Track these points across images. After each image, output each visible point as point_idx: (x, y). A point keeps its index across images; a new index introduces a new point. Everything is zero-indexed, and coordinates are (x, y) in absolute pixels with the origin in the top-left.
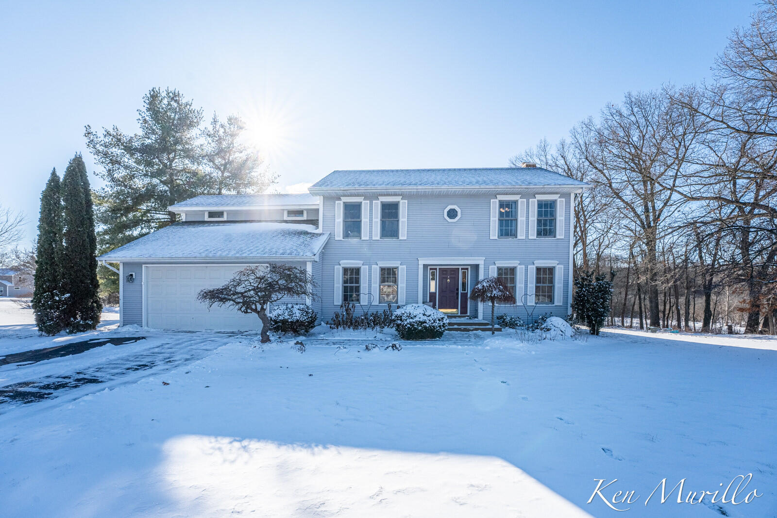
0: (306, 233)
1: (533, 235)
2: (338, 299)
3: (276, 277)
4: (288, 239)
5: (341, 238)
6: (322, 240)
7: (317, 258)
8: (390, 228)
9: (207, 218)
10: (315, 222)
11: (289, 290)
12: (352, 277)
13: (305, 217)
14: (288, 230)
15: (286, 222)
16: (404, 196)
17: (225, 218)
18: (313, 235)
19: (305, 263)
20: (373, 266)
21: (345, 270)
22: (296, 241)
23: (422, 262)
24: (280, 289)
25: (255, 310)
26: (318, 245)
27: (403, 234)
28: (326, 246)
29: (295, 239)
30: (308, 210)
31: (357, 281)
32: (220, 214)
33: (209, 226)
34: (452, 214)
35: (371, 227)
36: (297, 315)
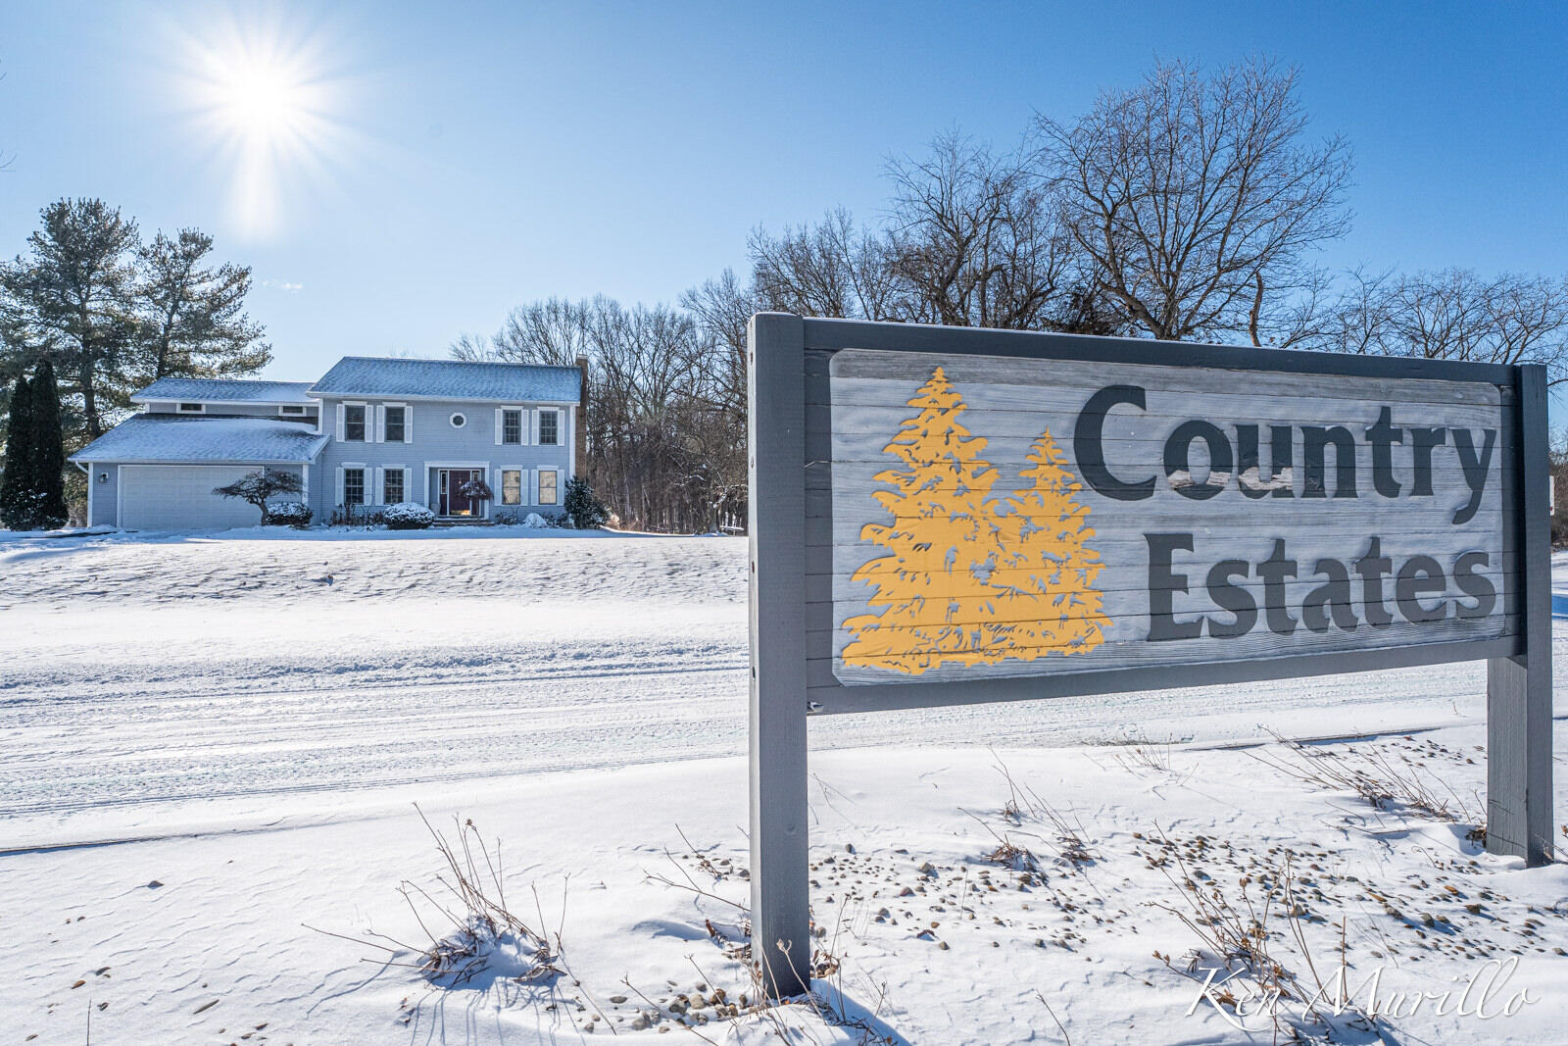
0: (303, 434)
1: (536, 442)
2: (340, 498)
3: (273, 479)
4: (284, 441)
5: (343, 440)
6: (322, 442)
7: (313, 462)
8: (395, 431)
9: (179, 411)
10: (312, 420)
11: (283, 488)
12: (354, 478)
13: (304, 414)
14: (284, 430)
15: (281, 418)
16: (409, 403)
17: (204, 411)
18: (312, 437)
19: (301, 466)
20: (378, 469)
21: (348, 472)
22: (293, 443)
23: (428, 465)
24: (277, 488)
25: (257, 503)
26: (315, 448)
27: (408, 438)
28: (326, 448)
29: (291, 441)
30: (308, 408)
31: (361, 482)
32: (198, 407)
33: (184, 421)
34: (458, 421)
35: (375, 430)
36: (292, 511)
